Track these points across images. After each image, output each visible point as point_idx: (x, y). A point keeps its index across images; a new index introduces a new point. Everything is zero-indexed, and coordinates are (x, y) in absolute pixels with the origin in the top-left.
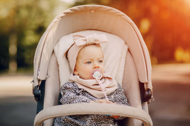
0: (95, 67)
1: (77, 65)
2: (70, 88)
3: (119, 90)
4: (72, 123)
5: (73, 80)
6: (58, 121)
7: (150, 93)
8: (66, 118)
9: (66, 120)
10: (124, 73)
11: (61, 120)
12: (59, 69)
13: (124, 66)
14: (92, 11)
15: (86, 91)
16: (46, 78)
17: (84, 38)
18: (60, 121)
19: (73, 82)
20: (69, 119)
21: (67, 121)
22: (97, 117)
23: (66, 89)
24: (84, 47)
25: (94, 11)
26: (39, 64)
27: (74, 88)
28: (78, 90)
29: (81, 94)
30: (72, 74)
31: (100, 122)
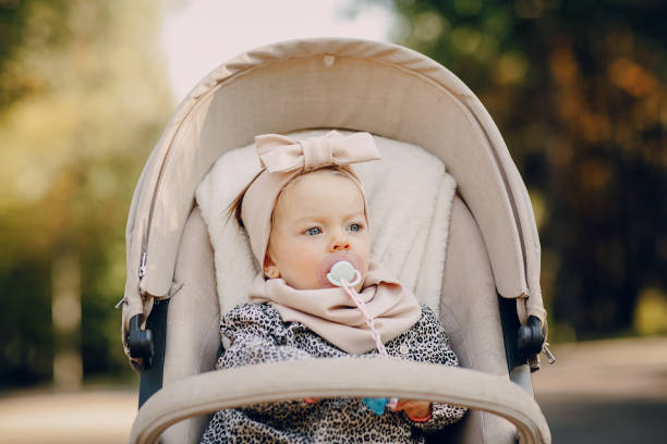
0: (335, 247)
1: (273, 242)
2: (254, 320)
3: (427, 326)
4: (264, 439)
5: (264, 295)
6: (215, 436)
7: (538, 330)
8: (241, 424)
9: (241, 429)
10: (445, 271)
11: (224, 432)
12: (214, 264)
13: (444, 245)
14: (326, 58)
15: (309, 331)
16: (169, 294)
17: (296, 147)
18: (223, 436)
19: (265, 304)
20: (253, 425)
21: (248, 436)
22: (351, 416)
23: (238, 328)
24: (297, 176)
25: (332, 58)
26: (146, 241)
27: (267, 322)
28: (280, 328)
29: (291, 339)
30: (260, 278)
31: (362, 436)
